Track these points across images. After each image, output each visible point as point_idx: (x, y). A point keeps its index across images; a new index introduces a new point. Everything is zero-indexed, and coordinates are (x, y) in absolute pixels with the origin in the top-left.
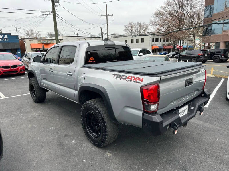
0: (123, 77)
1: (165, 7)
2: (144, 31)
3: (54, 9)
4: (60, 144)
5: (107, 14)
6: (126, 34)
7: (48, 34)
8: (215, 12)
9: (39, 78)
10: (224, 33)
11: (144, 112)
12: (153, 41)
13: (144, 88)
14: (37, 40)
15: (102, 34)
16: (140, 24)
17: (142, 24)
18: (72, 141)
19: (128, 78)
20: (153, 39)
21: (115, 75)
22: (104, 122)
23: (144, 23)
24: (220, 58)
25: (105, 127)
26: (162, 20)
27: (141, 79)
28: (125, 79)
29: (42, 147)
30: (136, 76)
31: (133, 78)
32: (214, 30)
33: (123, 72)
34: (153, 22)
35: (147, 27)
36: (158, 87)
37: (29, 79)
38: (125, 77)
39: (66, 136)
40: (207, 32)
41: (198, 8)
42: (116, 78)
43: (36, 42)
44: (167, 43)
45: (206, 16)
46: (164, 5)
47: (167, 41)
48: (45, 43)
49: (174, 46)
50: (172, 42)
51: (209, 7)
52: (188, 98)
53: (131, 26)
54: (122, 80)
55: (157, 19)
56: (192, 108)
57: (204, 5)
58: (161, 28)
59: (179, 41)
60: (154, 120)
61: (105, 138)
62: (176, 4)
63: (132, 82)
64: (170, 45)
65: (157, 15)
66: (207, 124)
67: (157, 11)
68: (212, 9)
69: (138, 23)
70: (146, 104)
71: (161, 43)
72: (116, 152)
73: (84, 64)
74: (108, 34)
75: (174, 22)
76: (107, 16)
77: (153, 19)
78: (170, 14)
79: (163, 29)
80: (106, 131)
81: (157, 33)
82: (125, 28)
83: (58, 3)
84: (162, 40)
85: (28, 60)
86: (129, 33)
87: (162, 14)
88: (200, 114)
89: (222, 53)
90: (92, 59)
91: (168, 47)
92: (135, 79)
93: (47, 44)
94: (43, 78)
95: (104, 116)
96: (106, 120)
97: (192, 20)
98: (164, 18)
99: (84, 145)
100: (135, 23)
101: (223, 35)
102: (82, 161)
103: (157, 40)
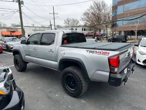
0: (94, 52)
1: (90, 10)
2: (77, 24)
3: (20, 8)
4: (49, 98)
5: (54, 13)
6: (66, 25)
7: (12, 25)
8: (118, 13)
9: (23, 55)
10: (123, 26)
11: (110, 73)
12: (83, 30)
13: (111, 58)
14: (6, 29)
15: (51, 25)
16: (74, 20)
17: (75, 20)
18: (56, 95)
19: (98, 52)
20: (83, 29)
21: (88, 51)
22: (81, 81)
23: (76, 19)
24: (123, 40)
25: (82, 84)
26: (88, 17)
27: (108, 53)
28: (96, 53)
29: (37, 100)
30: (104, 51)
31: (102, 53)
32: (118, 24)
33: (94, 49)
34: (82, 18)
35: (78, 21)
36: (118, 57)
37: (14, 56)
38: (96, 52)
39: (50, 92)
40: (114, 25)
41: (108, 11)
42: (89, 53)
43: (5, 30)
44: (91, 31)
45: (113, 15)
46: (89, 9)
47: (91, 30)
48: (12, 31)
49: (95, 34)
50: (93, 31)
51: (114, 10)
52: (126, 65)
53: (68, 21)
54: (94, 54)
55: (85, 17)
56: (129, 69)
57: (112, 9)
58: (88, 22)
59: (101, 31)
60: (118, 77)
61: (81, 91)
62: (96, 8)
63: (101, 55)
64: (92, 33)
65: (85, 14)
66: (132, 78)
67: (85, 12)
68: (116, 12)
69: (72, 19)
70: (112, 68)
71: (87, 31)
72: (87, 100)
73: (62, 45)
74: (55, 25)
75: (95, 19)
76: (54, 14)
77: (83, 17)
78: (93, 14)
79: (89, 23)
80: (82, 87)
81: (85, 25)
82: (64, 22)
83: (23, 4)
84: (88, 30)
85: (4, 43)
86: (67, 25)
87: (88, 14)
88: (132, 73)
89: (124, 38)
90: (65, 41)
91: (91, 34)
92: (103, 53)
93: (13, 32)
94: (27, 55)
95: (80, 77)
96: (82, 80)
97: (105, 18)
98: (89, 16)
99: (65, 97)
100: (71, 19)
101: (123, 27)
102: (68, 107)
103: (85, 30)
